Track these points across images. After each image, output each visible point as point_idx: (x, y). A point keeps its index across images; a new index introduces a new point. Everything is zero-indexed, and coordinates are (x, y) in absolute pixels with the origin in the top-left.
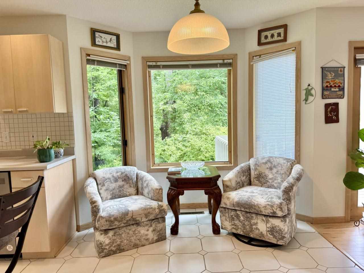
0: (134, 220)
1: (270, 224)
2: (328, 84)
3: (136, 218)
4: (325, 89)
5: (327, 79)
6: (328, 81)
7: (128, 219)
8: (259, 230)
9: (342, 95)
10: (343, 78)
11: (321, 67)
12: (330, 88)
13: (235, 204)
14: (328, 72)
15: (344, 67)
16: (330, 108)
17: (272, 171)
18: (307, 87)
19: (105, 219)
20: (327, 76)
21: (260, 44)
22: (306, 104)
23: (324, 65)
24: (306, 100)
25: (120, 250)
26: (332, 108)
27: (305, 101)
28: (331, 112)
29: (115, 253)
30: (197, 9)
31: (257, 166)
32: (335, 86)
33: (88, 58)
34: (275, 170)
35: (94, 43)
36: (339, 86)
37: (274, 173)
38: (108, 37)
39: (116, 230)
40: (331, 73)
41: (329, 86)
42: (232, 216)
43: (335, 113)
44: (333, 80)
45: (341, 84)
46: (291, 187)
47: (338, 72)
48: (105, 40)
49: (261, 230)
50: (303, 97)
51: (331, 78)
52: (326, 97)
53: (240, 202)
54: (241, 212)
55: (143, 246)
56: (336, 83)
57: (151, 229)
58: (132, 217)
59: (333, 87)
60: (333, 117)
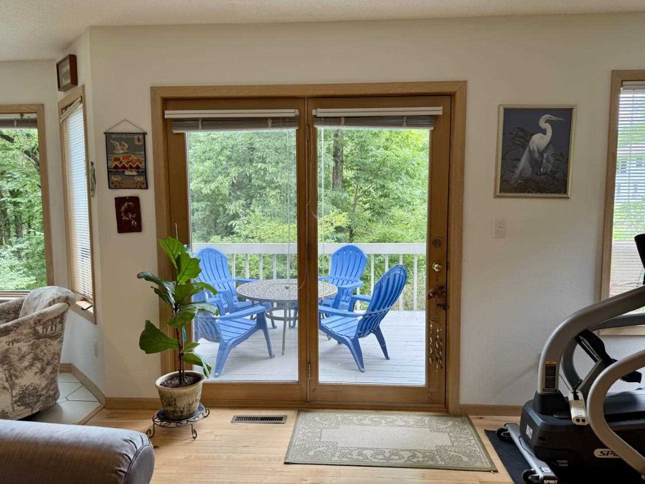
2: (117, 163)
4: (111, 171)
6: (118, 157)
9: (143, 184)
10: (143, 153)
11: (104, 131)
12: (123, 170)
15: (144, 134)
16: (126, 205)
22: (92, 197)
23: (111, 128)
24: (92, 190)
26: (128, 205)
28: (127, 213)
32: (131, 167)
36: (138, 167)
40: (122, 142)
41: (120, 166)
43: (134, 216)
44: (125, 155)
45: (141, 164)
47: (135, 141)
51: (121, 152)
52: (115, 186)
56: (131, 161)
59: (127, 168)
60: (132, 222)
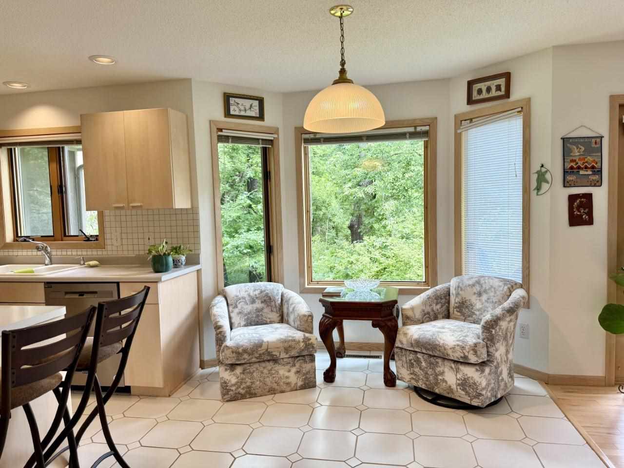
0: (269, 354)
1: (461, 373)
2: (573, 164)
3: (272, 352)
4: (567, 172)
5: (571, 156)
6: (574, 158)
7: (261, 352)
8: (446, 382)
9: (598, 182)
10: (600, 154)
11: (561, 137)
12: (578, 170)
13: (413, 342)
14: (574, 145)
15: (602, 137)
16: (578, 201)
17: (481, 298)
18: (539, 169)
19: (231, 350)
20: (571, 152)
21: (470, 101)
22: (537, 195)
23: (567, 134)
24: (538, 188)
25: (249, 394)
26: (580, 201)
27: (536, 191)
28: (579, 208)
29: (243, 397)
30: (343, 78)
31: (460, 289)
32: (586, 167)
33: (220, 133)
34: (484, 297)
35: (228, 114)
36: (593, 167)
37: (484, 301)
38: (247, 103)
39: (246, 366)
40: (579, 146)
41: (575, 167)
42: (410, 360)
43: (587, 210)
44: (581, 157)
45: (596, 163)
46: (494, 321)
47: (592, 144)
48: (242, 108)
49: (449, 383)
50: (534, 184)
51: (578, 154)
52: (570, 185)
53: (420, 340)
54: (423, 355)
55: (282, 392)
56: (587, 162)
57: (294, 370)
58: (267, 350)
59: (582, 169)
60: (584, 216)
